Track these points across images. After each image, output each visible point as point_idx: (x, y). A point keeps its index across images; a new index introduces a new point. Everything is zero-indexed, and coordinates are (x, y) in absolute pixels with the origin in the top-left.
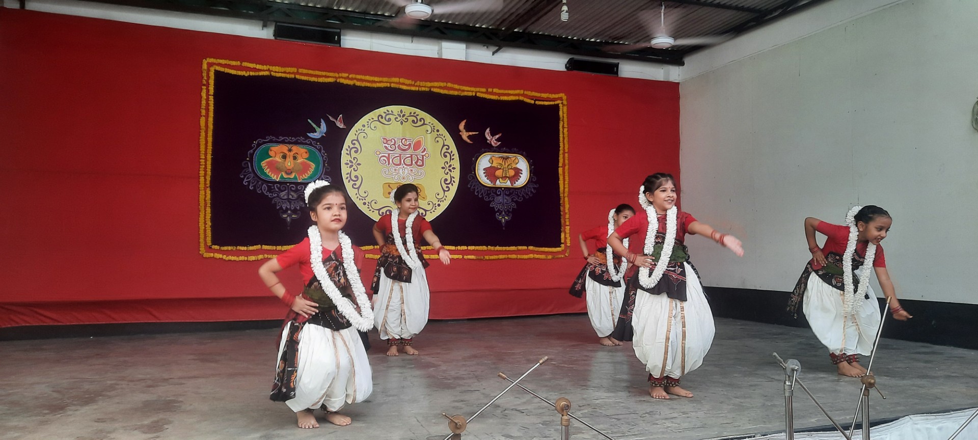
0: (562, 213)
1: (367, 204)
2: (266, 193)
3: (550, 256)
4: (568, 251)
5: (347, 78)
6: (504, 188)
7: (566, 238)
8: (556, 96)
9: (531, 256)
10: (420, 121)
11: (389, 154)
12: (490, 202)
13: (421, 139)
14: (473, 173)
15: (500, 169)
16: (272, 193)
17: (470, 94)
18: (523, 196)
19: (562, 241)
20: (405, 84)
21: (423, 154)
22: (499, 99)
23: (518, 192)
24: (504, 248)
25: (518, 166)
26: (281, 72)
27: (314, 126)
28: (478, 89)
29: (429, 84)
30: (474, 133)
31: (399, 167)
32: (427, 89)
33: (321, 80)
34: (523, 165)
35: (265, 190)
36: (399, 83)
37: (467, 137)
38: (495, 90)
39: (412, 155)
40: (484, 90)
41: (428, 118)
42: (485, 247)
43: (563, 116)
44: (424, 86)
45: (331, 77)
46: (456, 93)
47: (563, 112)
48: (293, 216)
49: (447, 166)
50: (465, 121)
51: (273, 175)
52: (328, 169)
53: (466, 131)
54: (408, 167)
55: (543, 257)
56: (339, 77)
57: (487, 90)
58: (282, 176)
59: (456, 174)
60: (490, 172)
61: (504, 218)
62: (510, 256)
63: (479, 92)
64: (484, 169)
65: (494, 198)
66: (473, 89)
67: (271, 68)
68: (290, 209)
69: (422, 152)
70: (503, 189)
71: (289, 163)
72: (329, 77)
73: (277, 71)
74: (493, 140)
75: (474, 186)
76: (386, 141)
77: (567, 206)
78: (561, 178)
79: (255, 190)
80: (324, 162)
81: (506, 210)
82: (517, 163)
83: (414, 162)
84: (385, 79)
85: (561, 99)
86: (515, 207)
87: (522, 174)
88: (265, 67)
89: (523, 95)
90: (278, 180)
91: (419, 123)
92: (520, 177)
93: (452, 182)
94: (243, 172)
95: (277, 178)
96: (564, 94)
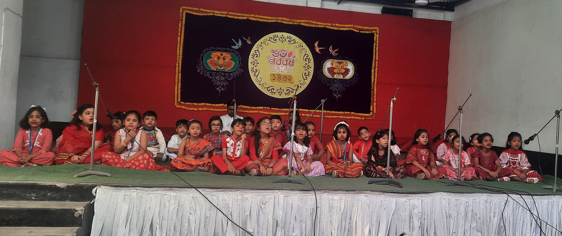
0: (372, 95)
1: (261, 84)
2: (209, 76)
3: (363, 118)
4: (374, 116)
5: (254, 17)
6: (339, 79)
7: (373, 109)
8: (373, 28)
9: (352, 117)
10: (293, 41)
11: (274, 59)
12: (330, 86)
13: (293, 51)
14: (321, 70)
15: (337, 68)
16: (212, 76)
17: (322, 26)
18: (350, 84)
19: (371, 110)
20: (286, 21)
21: (293, 59)
22: (338, 29)
23: (346, 81)
24: (336, 112)
25: (348, 67)
26: (219, 14)
27: (235, 42)
28: (326, 24)
29: (299, 21)
30: (323, 48)
31: (279, 65)
32: (298, 24)
33: (240, 18)
34: (350, 66)
35: (208, 75)
36: (282, 20)
37: (319, 50)
38: (337, 25)
39: (287, 59)
40: (330, 24)
41: (297, 39)
42: (325, 111)
43: (376, 40)
44: (297, 22)
45: (245, 16)
46: (314, 26)
47: (376, 37)
48: (222, 89)
49: (307, 66)
50: (318, 41)
51: (213, 67)
52: (242, 65)
53: (318, 47)
54: (285, 66)
55: (359, 118)
56: (250, 17)
57: (332, 24)
58: (217, 68)
59: (312, 71)
60: (331, 70)
61: (338, 95)
62: (340, 117)
63: (327, 25)
64: (328, 68)
65: (333, 84)
66: (323, 24)
67: (214, 12)
68: (221, 85)
69: (293, 58)
70: (338, 80)
71: (221, 62)
72: (244, 16)
73: (217, 13)
74: (333, 53)
75: (321, 77)
76: (273, 51)
77: (375, 90)
78: (373, 74)
79: (203, 74)
80: (240, 61)
81: (339, 91)
82: (347, 66)
83: (288, 63)
84: (274, 18)
85: (376, 30)
86: (345, 90)
87: (350, 72)
88: (211, 11)
89: (353, 28)
90: (215, 70)
91: (292, 42)
92: (349, 73)
93: (309, 75)
94: (198, 65)
95: (215, 69)
96: (377, 27)
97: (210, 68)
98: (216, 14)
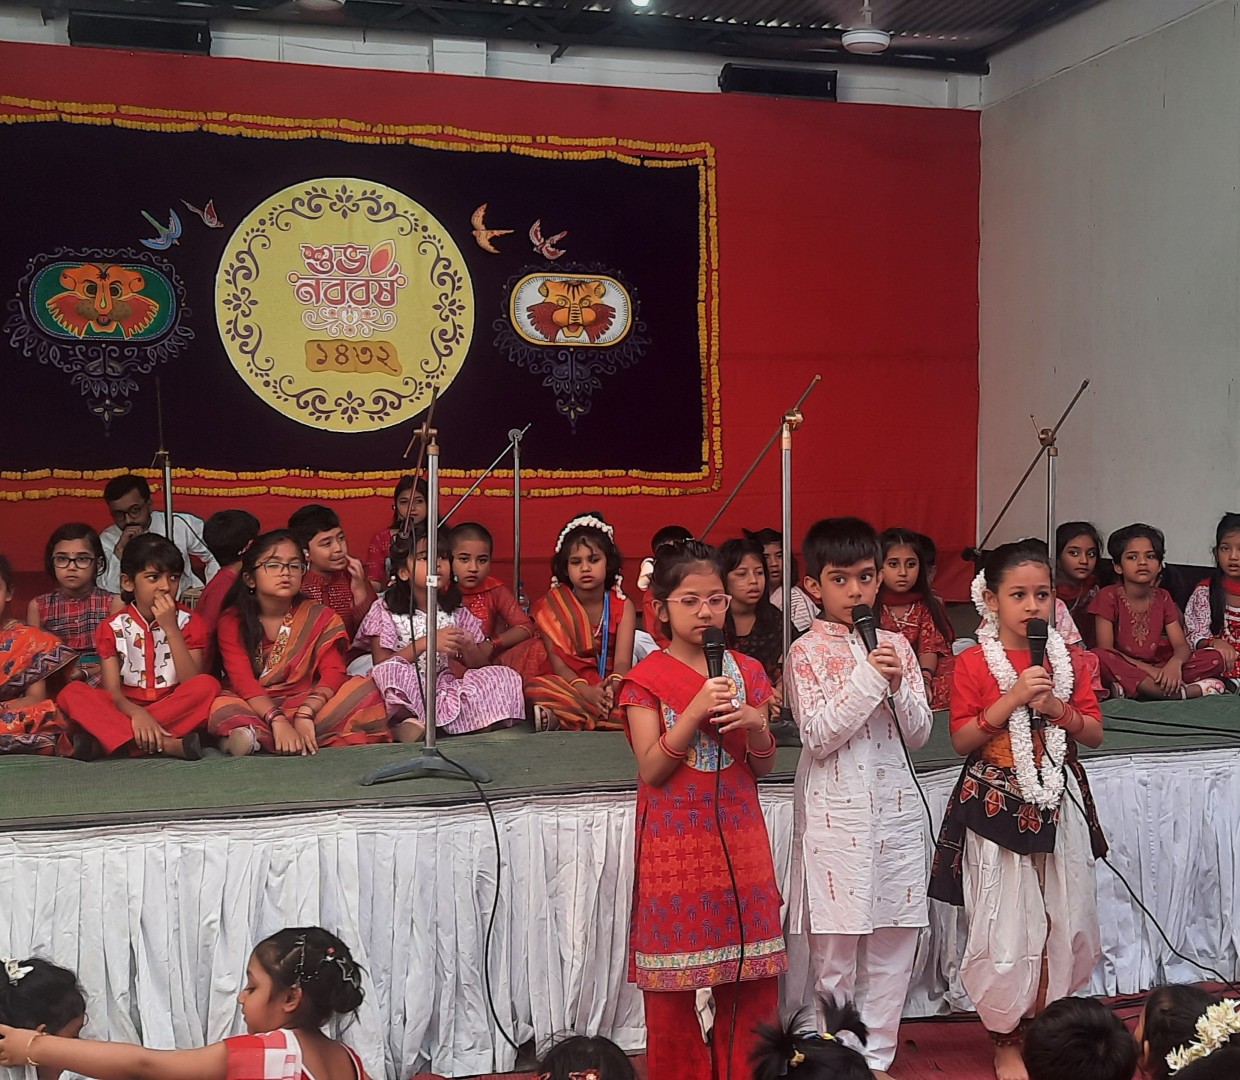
0: (704, 400)
1: (272, 383)
2: (59, 363)
3: (677, 489)
4: (718, 478)
5: (226, 122)
6: (573, 347)
7: (712, 452)
8: (692, 148)
9: (636, 489)
10: (387, 209)
11: (318, 280)
12: (543, 376)
13: (388, 247)
14: (504, 316)
15: (563, 307)
16: (71, 363)
17: (496, 148)
18: (617, 363)
19: (705, 458)
20: (351, 131)
21: (393, 278)
22: (561, 157)
23: (605, 355)
24: (573, 472)
25: (606, 301)
26: (84, 115)
27: (156, 224)
28: (513, 138)
29: (403, 130)
30: (504, 232)
31: (339, 306)
32: (400, 141)
33: (168, 127)
34: (616, 297)
35: (55, 358)
36: (339, 129)
37: (489, 240)
38: (552, 139)
39: (368, 281)
40: (528, 139)
41: (403, 202)
42: (531, 471)
43: (707, 192)
44: (396, 133)
45: (189, 121)
46: (464, 147)
47: (707, 182)
48: (116, 410)
49: (447, 302)
50: (485, 206)
51: (71, 327)
52: (188, 312)
53: (487, 228)
54: (360, 307)
55: (661, 491)
56: (209, 121)
57: (534, 140)
58: (90, 331)
59: (467, 320)
60: (542, 315)
61: (575, 409)
62: (587, 490)
63: (516, 144)
64: (529, 309)
65: (552, 369)
66: (502, 138)
67: (61, 106)
68: (109, 396)
69: (390, 275)
70: (572, 350)
71: (103, 303)
72: (184, 121)
73: (74, 111)
74: (546, 247)
75: (506, 344)
76: (312, 253)
77: (716, 383)
78: (702, 324)
79: (34, 357)
80: (178, 298)
81: (578, 394)
82: (603, 295)
83: (372, 296)
84: (306, 123)
85: (703, 154)
86: (600, 386)
87: (614, 317)
88: (49, 105)
89: (617, 148)
90: (81, 338)
91: (384, 214)
92: (611, 324)
93: (458, 336)
94: (10, 320)
95: (80, 335)
96: (708, 144)
97: (62, 329)
98: (71, 114)
